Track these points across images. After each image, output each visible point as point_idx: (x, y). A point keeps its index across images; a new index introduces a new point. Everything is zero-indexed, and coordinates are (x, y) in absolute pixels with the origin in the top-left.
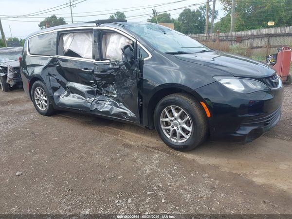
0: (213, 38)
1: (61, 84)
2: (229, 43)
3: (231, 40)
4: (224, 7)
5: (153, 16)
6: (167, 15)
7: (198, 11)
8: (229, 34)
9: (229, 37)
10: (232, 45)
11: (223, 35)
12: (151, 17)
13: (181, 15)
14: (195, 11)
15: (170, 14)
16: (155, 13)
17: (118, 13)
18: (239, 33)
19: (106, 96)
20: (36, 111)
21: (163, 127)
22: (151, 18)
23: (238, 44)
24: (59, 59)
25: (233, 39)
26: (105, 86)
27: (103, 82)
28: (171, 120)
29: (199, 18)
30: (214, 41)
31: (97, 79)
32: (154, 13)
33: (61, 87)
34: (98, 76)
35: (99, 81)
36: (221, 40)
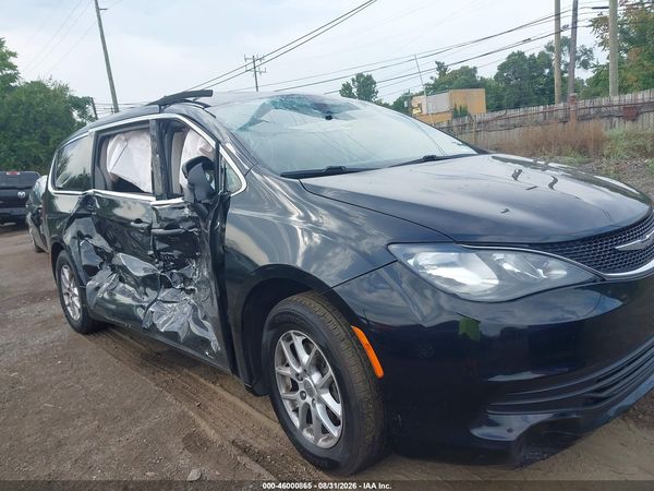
0: (561, 115)
1: (102, 257)
2: (605, 122)
3: (610, 116)
4: (600, 40)
5: (437, 77)
6: (470, 70)
7: (542, 54)
8: (604, 101)
9: (603, 110)
10: (613, 126)
11: (588, 105)
12: (432, 78)
13: (502, 68)
14: (536, 56)
15: (475, 68)
16: (441, 67)
17: (359, 76)
18: (628, 97)
19: (182, 289)
20: (65, 320)
21: (283, 391)
22: (432, 82)
23: (629, 124)
24: (97, 197)
25: (616, 114)
26: (180, 264)
27: (176, 253)
28: (297, 375)
29: (547, 71)
30: (565, 122)
31: (160, 246)
32: (439, 69)
33: (104, 266)
34: (161, 238)
35: (165, 250)
36: (583, 118)
